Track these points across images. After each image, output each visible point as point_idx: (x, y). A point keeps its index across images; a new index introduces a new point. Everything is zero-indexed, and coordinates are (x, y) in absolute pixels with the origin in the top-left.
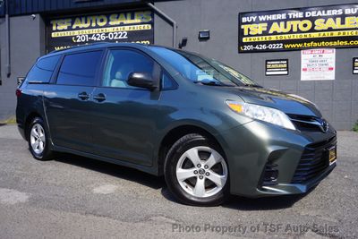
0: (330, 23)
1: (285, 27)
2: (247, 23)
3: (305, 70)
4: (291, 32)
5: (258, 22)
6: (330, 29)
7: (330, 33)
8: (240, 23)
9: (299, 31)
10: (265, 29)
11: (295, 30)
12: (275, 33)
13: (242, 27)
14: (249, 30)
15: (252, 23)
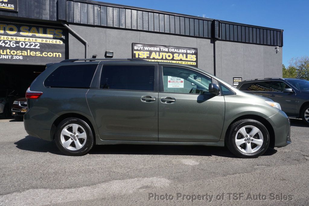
0: (181, 57)
1: (159, 56)
2: (137, 50)
3: (170, 82)
4: (162, 59)
5: (144, 50)
6: (181, 60)
7: (181, 62)
8: (133, 50)
9: (166, 59)
10: (148, 55)
11: (164, 58)
12: (154, 59)
13: (135, 52)
14: (139, 55)
15: (140, 50)
